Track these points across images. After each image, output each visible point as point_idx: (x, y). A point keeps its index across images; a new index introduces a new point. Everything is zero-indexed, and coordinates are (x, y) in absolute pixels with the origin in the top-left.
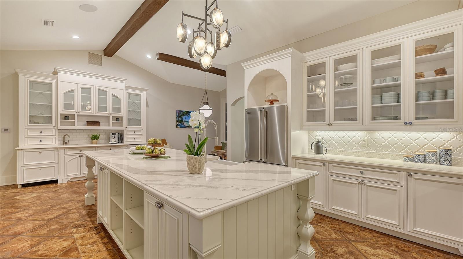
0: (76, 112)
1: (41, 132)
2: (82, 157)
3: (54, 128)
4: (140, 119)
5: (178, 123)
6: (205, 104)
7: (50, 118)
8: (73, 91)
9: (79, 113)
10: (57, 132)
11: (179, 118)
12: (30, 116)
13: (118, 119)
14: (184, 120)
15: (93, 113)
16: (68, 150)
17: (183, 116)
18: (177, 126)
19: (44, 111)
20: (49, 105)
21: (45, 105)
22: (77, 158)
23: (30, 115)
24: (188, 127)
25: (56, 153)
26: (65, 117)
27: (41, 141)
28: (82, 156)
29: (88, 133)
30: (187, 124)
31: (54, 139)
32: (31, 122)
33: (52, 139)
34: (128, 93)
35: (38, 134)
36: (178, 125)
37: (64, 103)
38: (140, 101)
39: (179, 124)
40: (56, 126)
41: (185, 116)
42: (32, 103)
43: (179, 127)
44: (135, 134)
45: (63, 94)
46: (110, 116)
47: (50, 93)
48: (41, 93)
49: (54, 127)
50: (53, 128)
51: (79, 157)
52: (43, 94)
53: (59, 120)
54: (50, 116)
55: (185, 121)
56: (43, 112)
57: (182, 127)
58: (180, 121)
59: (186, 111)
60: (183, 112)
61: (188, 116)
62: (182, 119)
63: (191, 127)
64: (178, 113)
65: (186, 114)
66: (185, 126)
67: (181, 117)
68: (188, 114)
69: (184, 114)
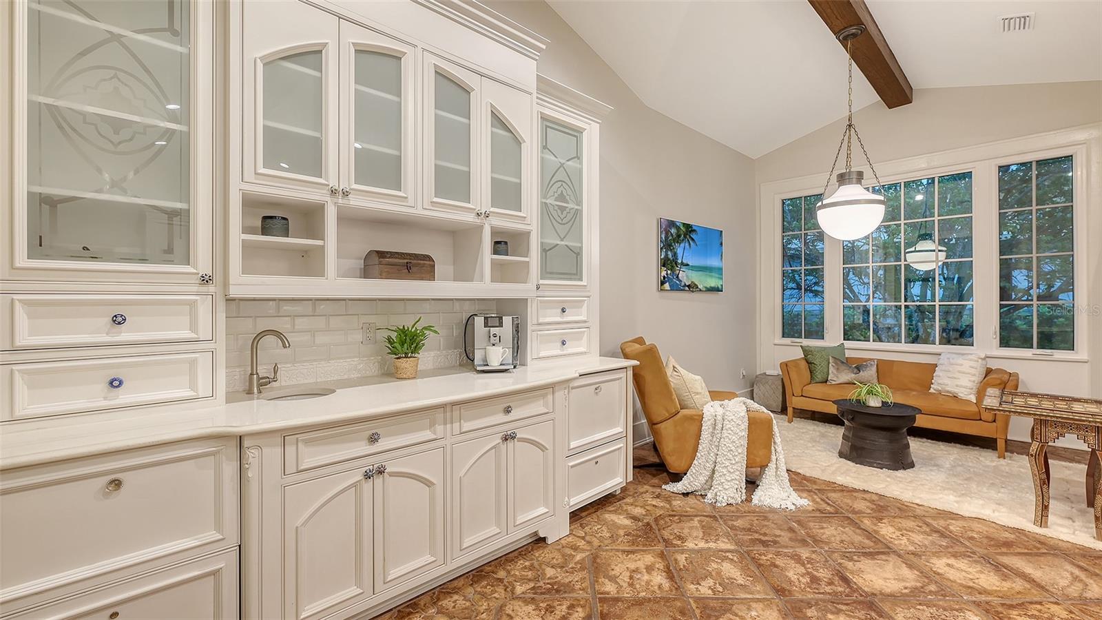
0: (333, 192)
1: (118, 320)
2: (378, 480)
3: (204, 289)
4: (581, 248)
5: (664, 273)
6: (843, 179)
7: (178, 221)
8: (312, 56)
9: (345, 194)
10: (221, 316)
11: (666, 252)
12: (31, 195)
13: (502, 246)
14: (679, 261)
15: (411, 202)
16: (306, 442)
17: (678, 242)
18: (663, 283)
19: (136, 172)
20: (174, 131)
21: (147, 127)
22: (354, 485)
23: (37, 189)
24: (689, 286)
25: (229, 470)
26: (265, 218)
27: (115, 383)
28: (381, 471)
29: (364, 319)
30: (687, 276)
31: (204, 361)
32: (39, 245)
33: (194, 361)
34: (544, 118)
35: (94, 331)
36: (664, 277)
37: (266, 129)
38: (581, 163)
39: (667, 274)
40: (218, 278)
41: (682, 245)
42: (50, 101)
43: (667, 286)
44: (565, 319)
45: (260, 66)
46: (481, 227)
47: (179, 49)
48: (117, 38)
49: (206, 280)
50: (195, 289)
51: (367, 476)
52: (126, 48)
53: (237, 237)
54: (179, 205)
55: (682, 264)
56: (131, 175)
57: (675, 288)
58: (669, 263)
59: (684, 224)
60: (678, 228)
61: (690, 244)
62: (675, 255)
63: (697, 287)
64: (665, 230)
65: (685, 237)
66: (683, 284)
67: (673, 248)
68: (690, 237)
69: (679, 236)
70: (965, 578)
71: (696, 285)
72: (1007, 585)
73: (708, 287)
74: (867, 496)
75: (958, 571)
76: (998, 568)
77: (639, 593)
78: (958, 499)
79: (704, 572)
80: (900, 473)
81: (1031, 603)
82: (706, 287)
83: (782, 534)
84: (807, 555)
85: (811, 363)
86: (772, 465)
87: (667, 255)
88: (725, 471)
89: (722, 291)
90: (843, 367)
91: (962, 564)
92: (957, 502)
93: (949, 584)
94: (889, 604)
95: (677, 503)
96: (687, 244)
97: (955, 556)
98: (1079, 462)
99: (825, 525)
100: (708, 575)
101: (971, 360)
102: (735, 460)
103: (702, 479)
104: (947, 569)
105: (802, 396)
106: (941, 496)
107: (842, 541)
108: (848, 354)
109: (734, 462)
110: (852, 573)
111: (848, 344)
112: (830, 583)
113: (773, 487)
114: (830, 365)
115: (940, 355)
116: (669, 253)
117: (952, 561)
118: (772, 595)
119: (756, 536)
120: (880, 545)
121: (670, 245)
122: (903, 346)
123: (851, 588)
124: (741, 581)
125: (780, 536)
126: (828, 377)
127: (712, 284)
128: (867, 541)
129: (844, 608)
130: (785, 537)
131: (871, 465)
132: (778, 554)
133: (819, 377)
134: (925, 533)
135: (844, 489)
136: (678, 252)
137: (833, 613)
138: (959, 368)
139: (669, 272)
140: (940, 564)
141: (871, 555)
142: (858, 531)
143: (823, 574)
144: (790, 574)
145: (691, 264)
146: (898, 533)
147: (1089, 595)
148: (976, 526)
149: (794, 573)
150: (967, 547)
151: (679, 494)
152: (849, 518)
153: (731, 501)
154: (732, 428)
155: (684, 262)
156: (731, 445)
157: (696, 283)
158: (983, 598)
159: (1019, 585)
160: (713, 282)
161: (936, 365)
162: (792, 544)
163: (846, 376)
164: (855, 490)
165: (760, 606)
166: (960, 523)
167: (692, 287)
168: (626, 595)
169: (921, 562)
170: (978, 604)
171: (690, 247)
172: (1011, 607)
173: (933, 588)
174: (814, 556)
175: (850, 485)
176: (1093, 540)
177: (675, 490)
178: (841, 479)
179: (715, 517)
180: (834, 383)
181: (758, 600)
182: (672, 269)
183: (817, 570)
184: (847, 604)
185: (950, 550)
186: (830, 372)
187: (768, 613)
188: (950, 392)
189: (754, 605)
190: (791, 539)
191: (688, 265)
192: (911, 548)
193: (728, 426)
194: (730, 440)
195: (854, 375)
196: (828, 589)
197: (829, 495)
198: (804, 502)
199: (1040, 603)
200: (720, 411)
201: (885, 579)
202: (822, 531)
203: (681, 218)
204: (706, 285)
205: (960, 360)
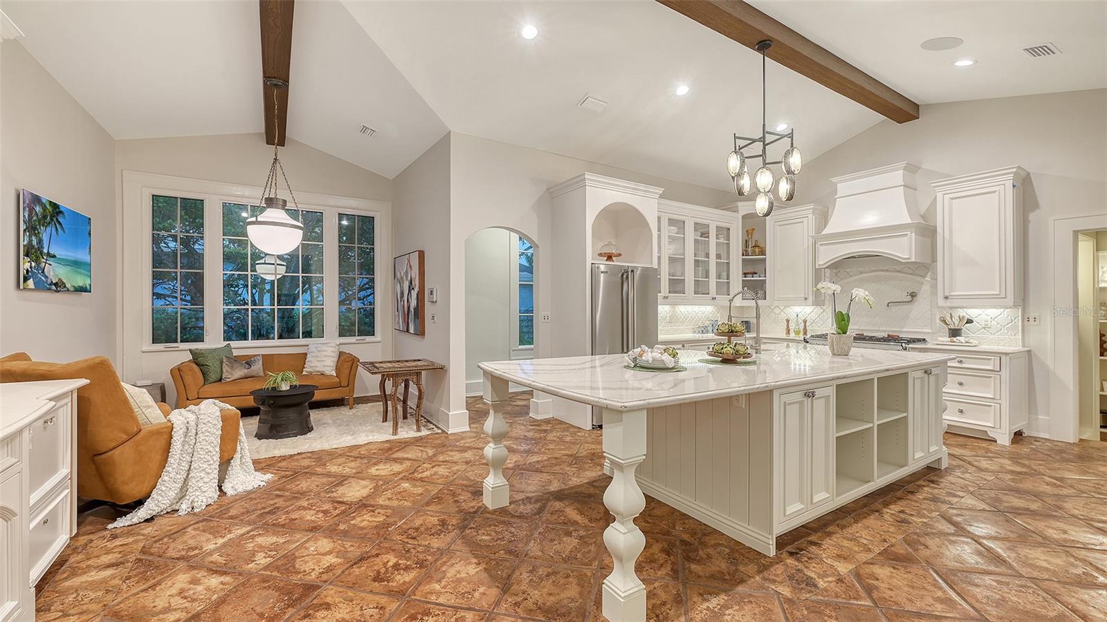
5: (27, 266)
11: (30, 237)
14: (45, 251)
17: (43, 226)
18: (26, 279)
24: (56, 284)
36: (27, 271)
39: (31, 267)
41: (48, 229)
43: (31, 283)
55: (49, 254)
57: (40, 287)
58: (33, 252)
59: (50, 202)
60: (44, 208)
61: (57, 229)
62: (40, 241)
63: (65, 287)
64: (29, 206)
65: (52, 220)
66: (49, 281)
67: (38, 232)
68: (57, 219)
69: (45, 217)
70: (388, 472)
71: (64, 283)
72: (404, 465)
73: (76, 286)
74: (304, 456)
75: (383, 470)
76: (395, 460)
77: (210, 599)
78: (353, 437)
79: (247, 553)
80: (309, 435)
81: (417, 468)
82: (74, 287)
83: (275, 501)
84: (307, 503)
85: (203, 365)
86: (237, 456)
87: (30, 241)
88: (202, 474)
89: (90, 292)
90: (236, 365)
91: (381, 466)
92: (354, 439)
93: (385, 477)
94: (371, 500)
95: (149, 530)
96: (54, 229)
97: (375, 464)
98: (379, 401)
99: (298, 483)
100: (254, 554)
101: (331, 347)
102: (213, 459)
103: (172, 494)
104: (378, 471)
105: (198, 398)
106: (344, 439)
107: (317, 486)
108: (235, 353)
109: (212, 462)
110: (340, 497)
111: (234, 344)
112: (336, 508)
113: (239, 475)
114: (224, 364)
115: (308, 346)
116: (34, 238)
117: (377, 467)
118: (311, 535)
119: (259, 512)
120: (339, 478)
121: (34, 228)
122: (277, 342)
123: (348, 504)
124: (282, 541)
125: (276, 503)
126: (222, 375)
127: (80, 283)
128: (330, 479)
129: (354, 514)
130: (280, 502)
131: (288, 436)
132: (287, 513)
133: (213, 377)
134: (352, 461)
135: (283, 458)
136: (44, 238)
137: (352, 520)
138: (324, 353)
139: (33, 264)
140: (373, 471)
141: (340, 484)
142: (319, 476)
143: (326, 507)
144: (309, 518)
145: (58, 256)
146: (341, 467)
147: (430, 455)
148: (370, 447)
149: (309, 516)
150: (376, 458)
151: (140, 523)
152: (307, 473)
153: (210, 501)
154: (210, 430)
155: (52, 252)
156: (208, 447)
157: (65, 281)
158: (401, 476)
159: (408, 463)
160: (80, 281)
161: (306, 354)
162: (288, 503)
163: (240, 372)
164: (291, 456)
165: (311, 543)
166: (363, 449)
167: (59, 286)
168: (198, 609)
169: (365, 474)
170: (402, 479)
171: (57, 232)
172: (413, 473)
173: (381, 483)
174: (311, 502)
175: (287, 454)
176: (415, 433)
177: (135, 520)
178: (277, 453)
179: (206, 520)
180: (228, 380)
181: (306, 542)
182: (37, 261)
183: (321, 507)
184: (354, 512)
185: (371, 463)
186: (224, 370)
187: (320, 543)
188: (319, 372)
189: (307, 545)
190: (285, 501)
191: (54, 256)
192: (354, 471)
193: (204, 429)
194: (207, 441)
195: (246, 370)
196: (337, 512)
197: (278, 465)
198: (269, 476)
199: (420, 466)
200: (192, 417)
201: (358, 491)
202: (299, 487)
203: (48, 194)
204: (74, 284)
205: (325, 348)
